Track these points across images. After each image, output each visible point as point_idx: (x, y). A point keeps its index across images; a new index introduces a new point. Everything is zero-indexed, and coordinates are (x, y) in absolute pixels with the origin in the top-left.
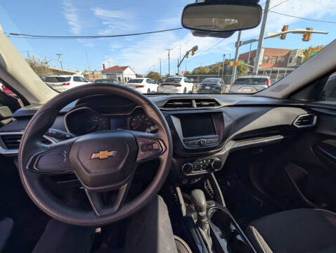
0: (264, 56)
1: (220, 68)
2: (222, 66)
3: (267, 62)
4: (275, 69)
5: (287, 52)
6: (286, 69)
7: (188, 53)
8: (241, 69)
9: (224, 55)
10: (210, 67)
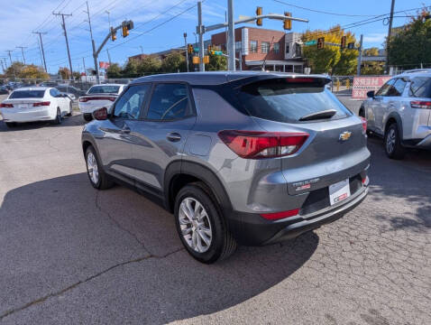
0: (250, 40)
1: (182, 59)
2: (184, 54)
3: (256, 50)
4: (269, 62)
5: (282, 36)
6: (284, 64)
7: (113, 32)
8: (219, 62)
9: (185, 35)
10: (163, 56)
